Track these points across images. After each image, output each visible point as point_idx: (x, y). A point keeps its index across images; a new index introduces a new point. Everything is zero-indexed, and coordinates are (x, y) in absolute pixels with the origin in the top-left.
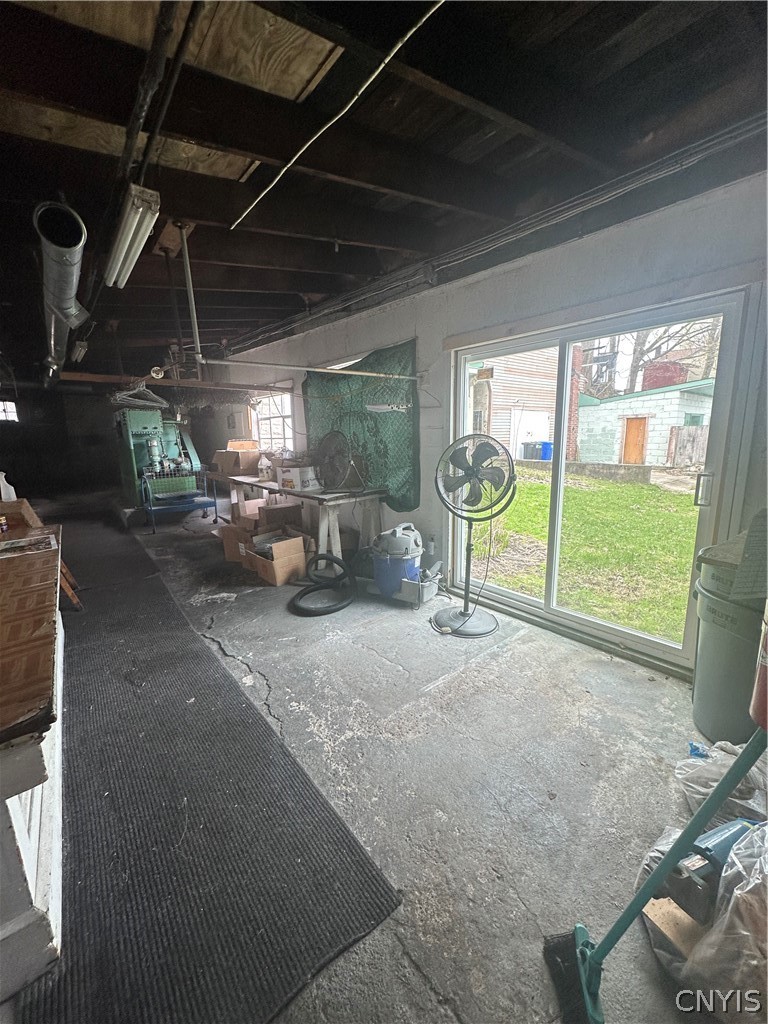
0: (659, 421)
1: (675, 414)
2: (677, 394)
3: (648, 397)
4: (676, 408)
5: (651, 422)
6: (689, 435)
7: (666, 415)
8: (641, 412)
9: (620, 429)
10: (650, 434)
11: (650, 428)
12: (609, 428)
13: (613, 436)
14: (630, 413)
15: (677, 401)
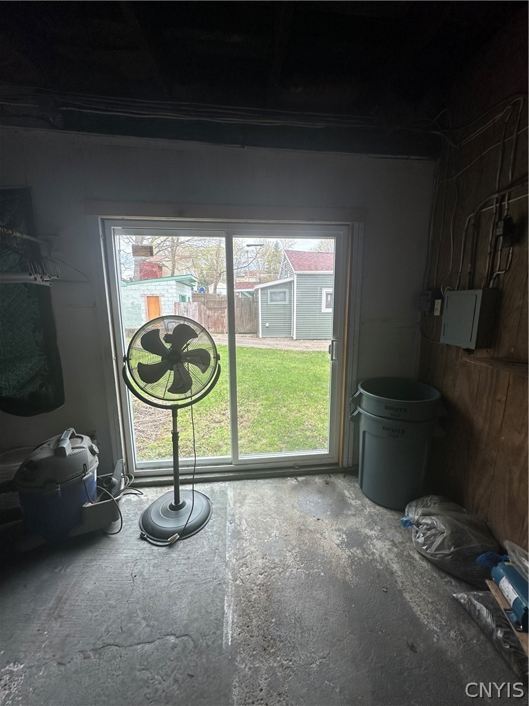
0: (167, 299)
1: (175, 295)
2: (174, 282)
3: (158, 283)
4: (175, 291)
5: (162, 299)
6: (185, 308)
7: (170, 295)
8: (156, 293)
9: (143, 304)
10: (163, 307)
11: (163, 303)
12: (136, 302)
13: (140, 308)
14: (148, 293)
15: (175, 287)
